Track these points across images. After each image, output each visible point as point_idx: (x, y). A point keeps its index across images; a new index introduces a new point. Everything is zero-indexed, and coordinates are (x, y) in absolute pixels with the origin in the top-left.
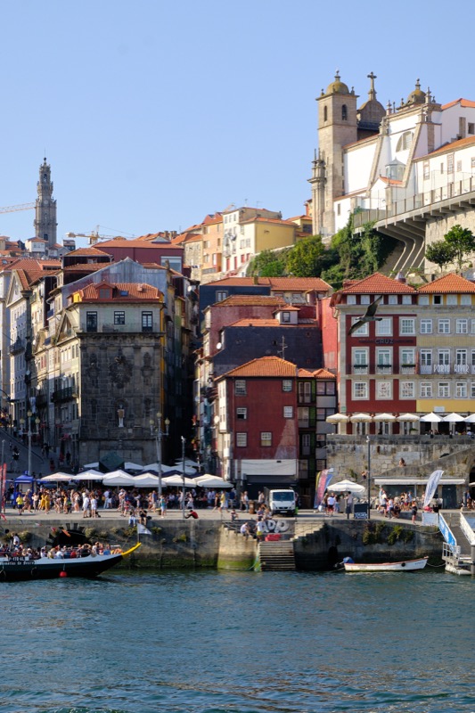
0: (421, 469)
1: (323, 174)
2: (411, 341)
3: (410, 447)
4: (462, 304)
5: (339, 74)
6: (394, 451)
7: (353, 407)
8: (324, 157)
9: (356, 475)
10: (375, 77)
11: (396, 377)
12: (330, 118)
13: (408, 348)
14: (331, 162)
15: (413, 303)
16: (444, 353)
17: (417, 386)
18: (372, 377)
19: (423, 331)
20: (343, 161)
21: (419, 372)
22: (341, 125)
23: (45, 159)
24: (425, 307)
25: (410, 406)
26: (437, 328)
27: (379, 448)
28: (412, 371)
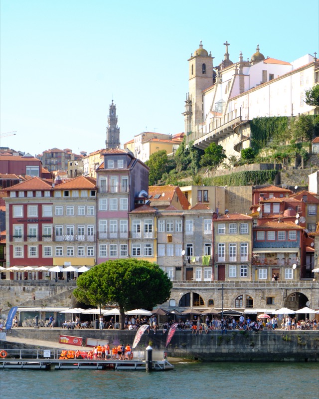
0: (44, 302)
1: (190, 109)
2: (49, 220)
3: (43, 288)
4: (81, 196)
5: (202, 43)
6: (33, 290)
7: (14, 262)
8: (192, 98)
9: (11, 305)
10: (229, 45)
11: (41, 243)
12: (194, 72)
13: (47, 225)
14: (195, 102)
15: (51, 196)
16: (70, 228)
17: (54, 249)
18: (26, 243)
19: (57, 213)
20: (203, 101)
21: (54, 240)
22: (202, 77)
23: (113, 101)
24: (58, 198)
25: (49, 262)
26: (66, 212)
27: (24, 288)
28: (50, 240)
